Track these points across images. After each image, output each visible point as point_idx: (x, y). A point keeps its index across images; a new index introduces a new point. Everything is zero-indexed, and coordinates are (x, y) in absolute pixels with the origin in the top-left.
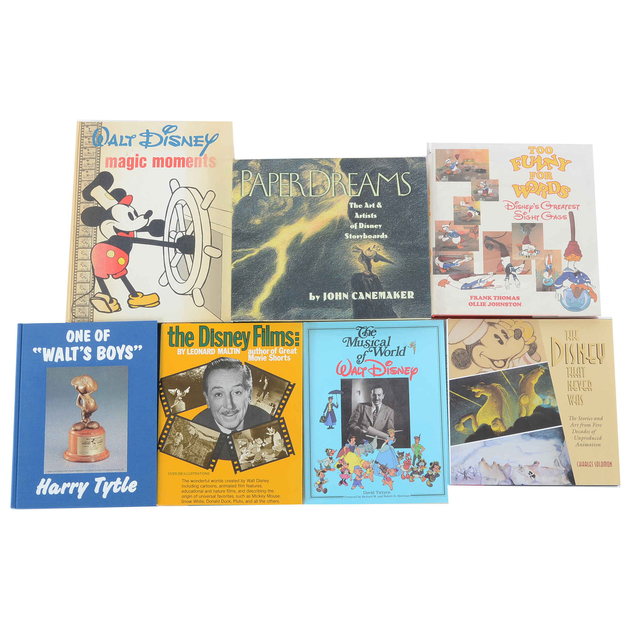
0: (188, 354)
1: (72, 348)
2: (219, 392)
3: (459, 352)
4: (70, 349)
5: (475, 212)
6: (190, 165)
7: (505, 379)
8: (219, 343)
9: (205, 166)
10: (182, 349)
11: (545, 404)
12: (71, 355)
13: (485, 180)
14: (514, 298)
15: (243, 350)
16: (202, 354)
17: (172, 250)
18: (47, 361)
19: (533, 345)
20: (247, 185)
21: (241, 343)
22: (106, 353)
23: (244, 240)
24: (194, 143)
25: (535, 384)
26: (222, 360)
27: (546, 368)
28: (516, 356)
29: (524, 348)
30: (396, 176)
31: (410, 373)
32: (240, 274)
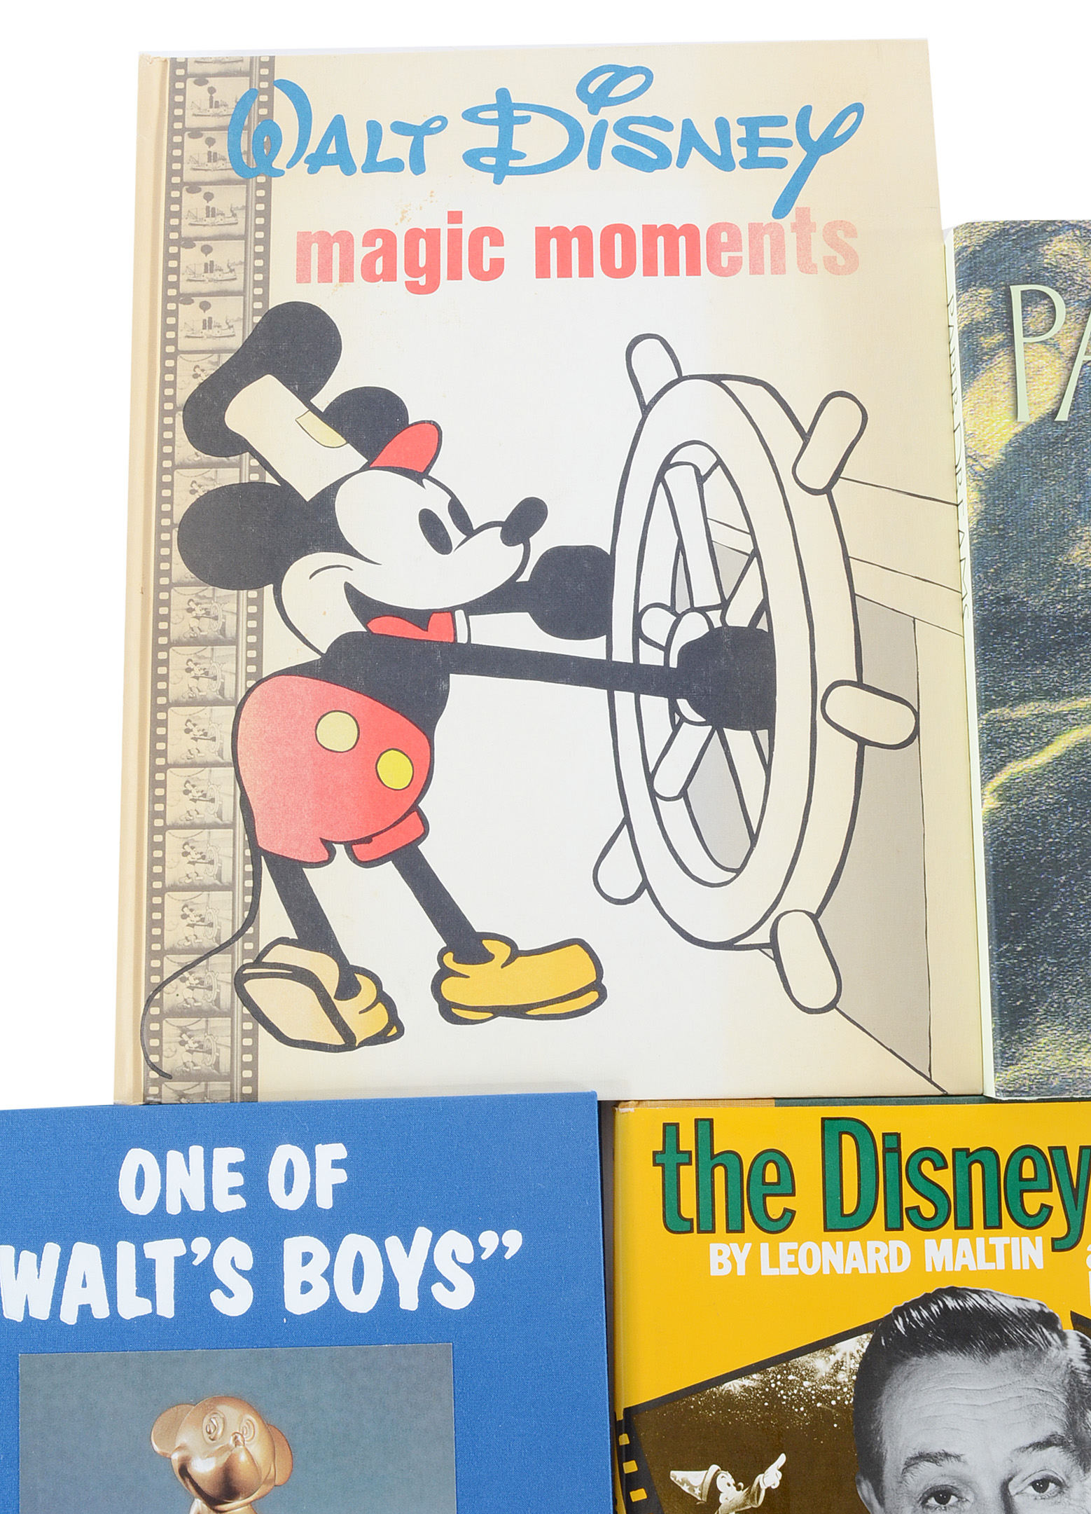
0: (766, 1270)
1: (152, 1249)
2: (942, 1481)
4: (140, 1253)
6: (725, 263)
8: (928, 1210)
9: (806, 266)
10: (735, 1246)
12: (146, 1286)
15: (1058, 1245)
16: (839, 1271)
17: (655, 706)
18: (18, 1317)
20: (1042, 362)
21: (1047, 1210)
22: (328, 1275)
23: (1041, 653)
24: (739, 153)
26: (951, 1303)
32: (1035, 838)
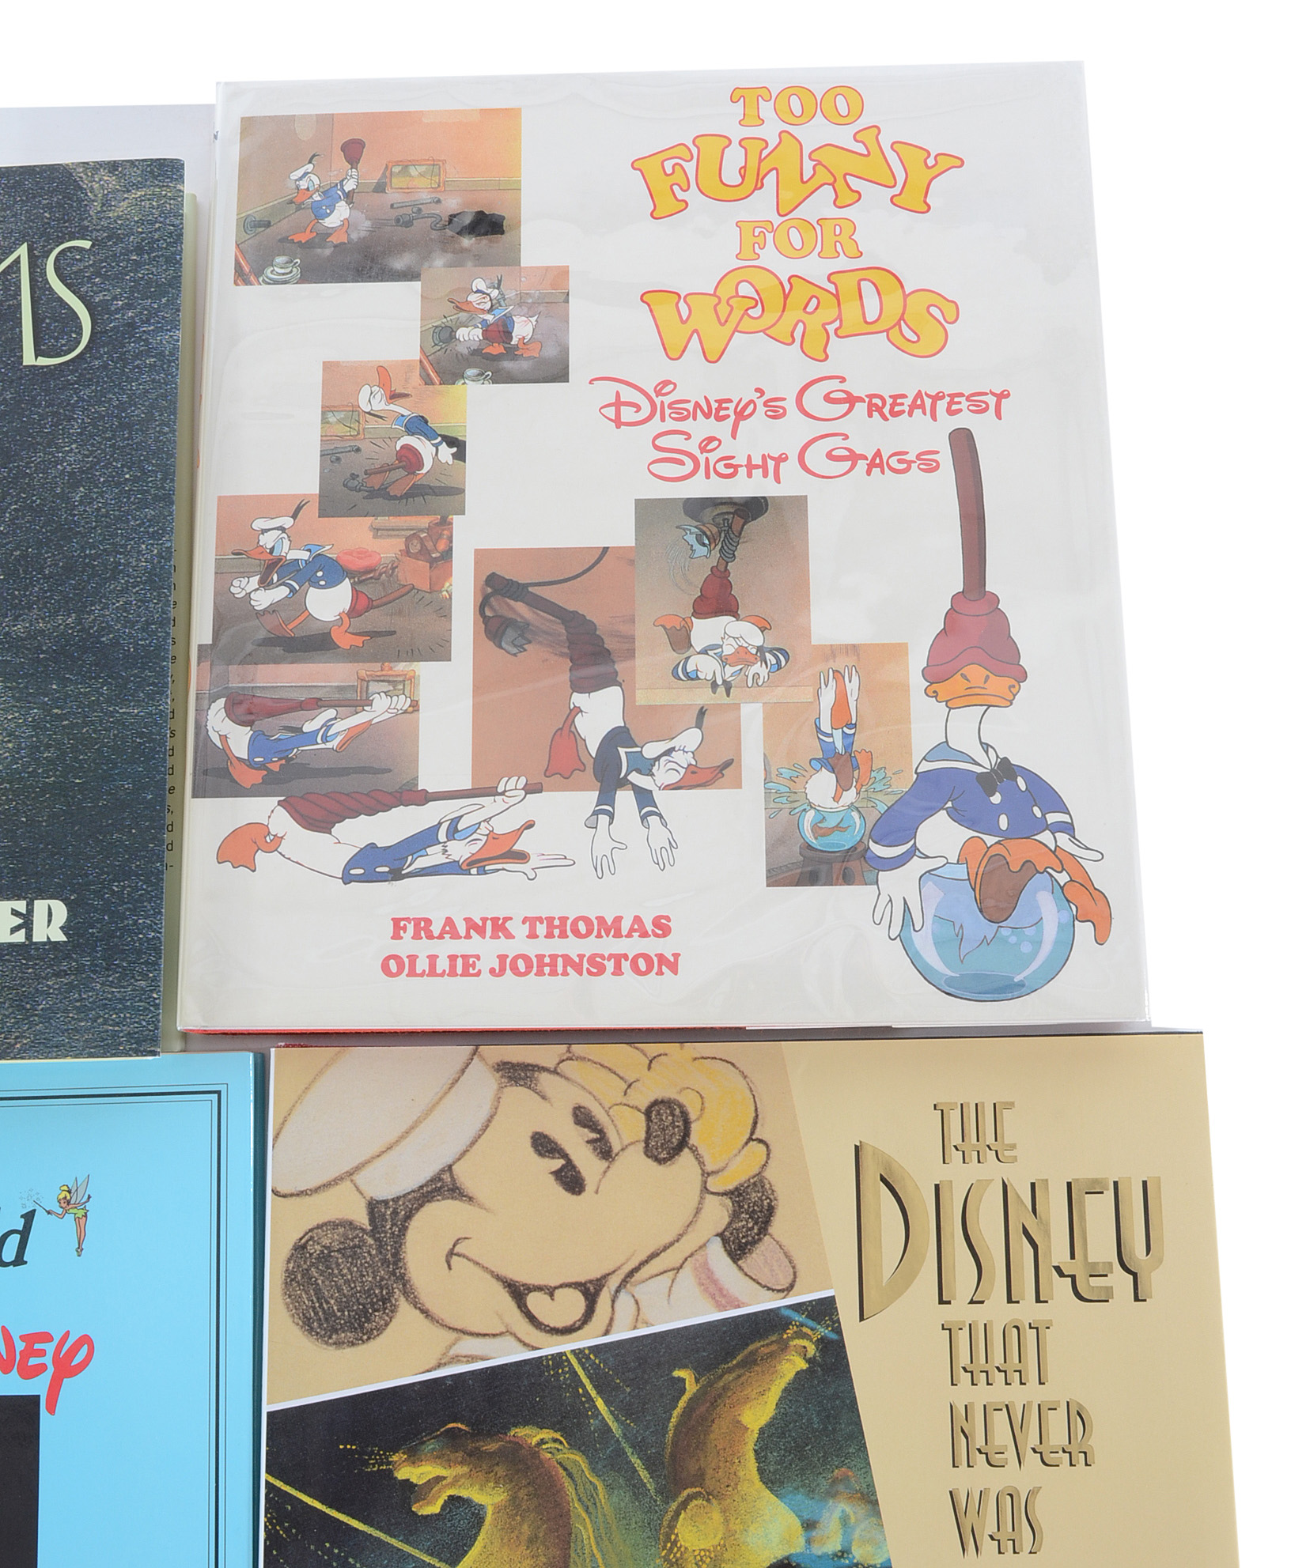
3: (327, 1242)
5: (436, 446)
7: (591, 1400)
11: (818, 1550)
13: (498, 271)
14: (638, 928)
19: (754, 1196)
25: (762, 1431)
27: (823, 1331)
28: (654, 1262)
29: (698, 1211)
30: (17, 261)
31: (51, 1369)
